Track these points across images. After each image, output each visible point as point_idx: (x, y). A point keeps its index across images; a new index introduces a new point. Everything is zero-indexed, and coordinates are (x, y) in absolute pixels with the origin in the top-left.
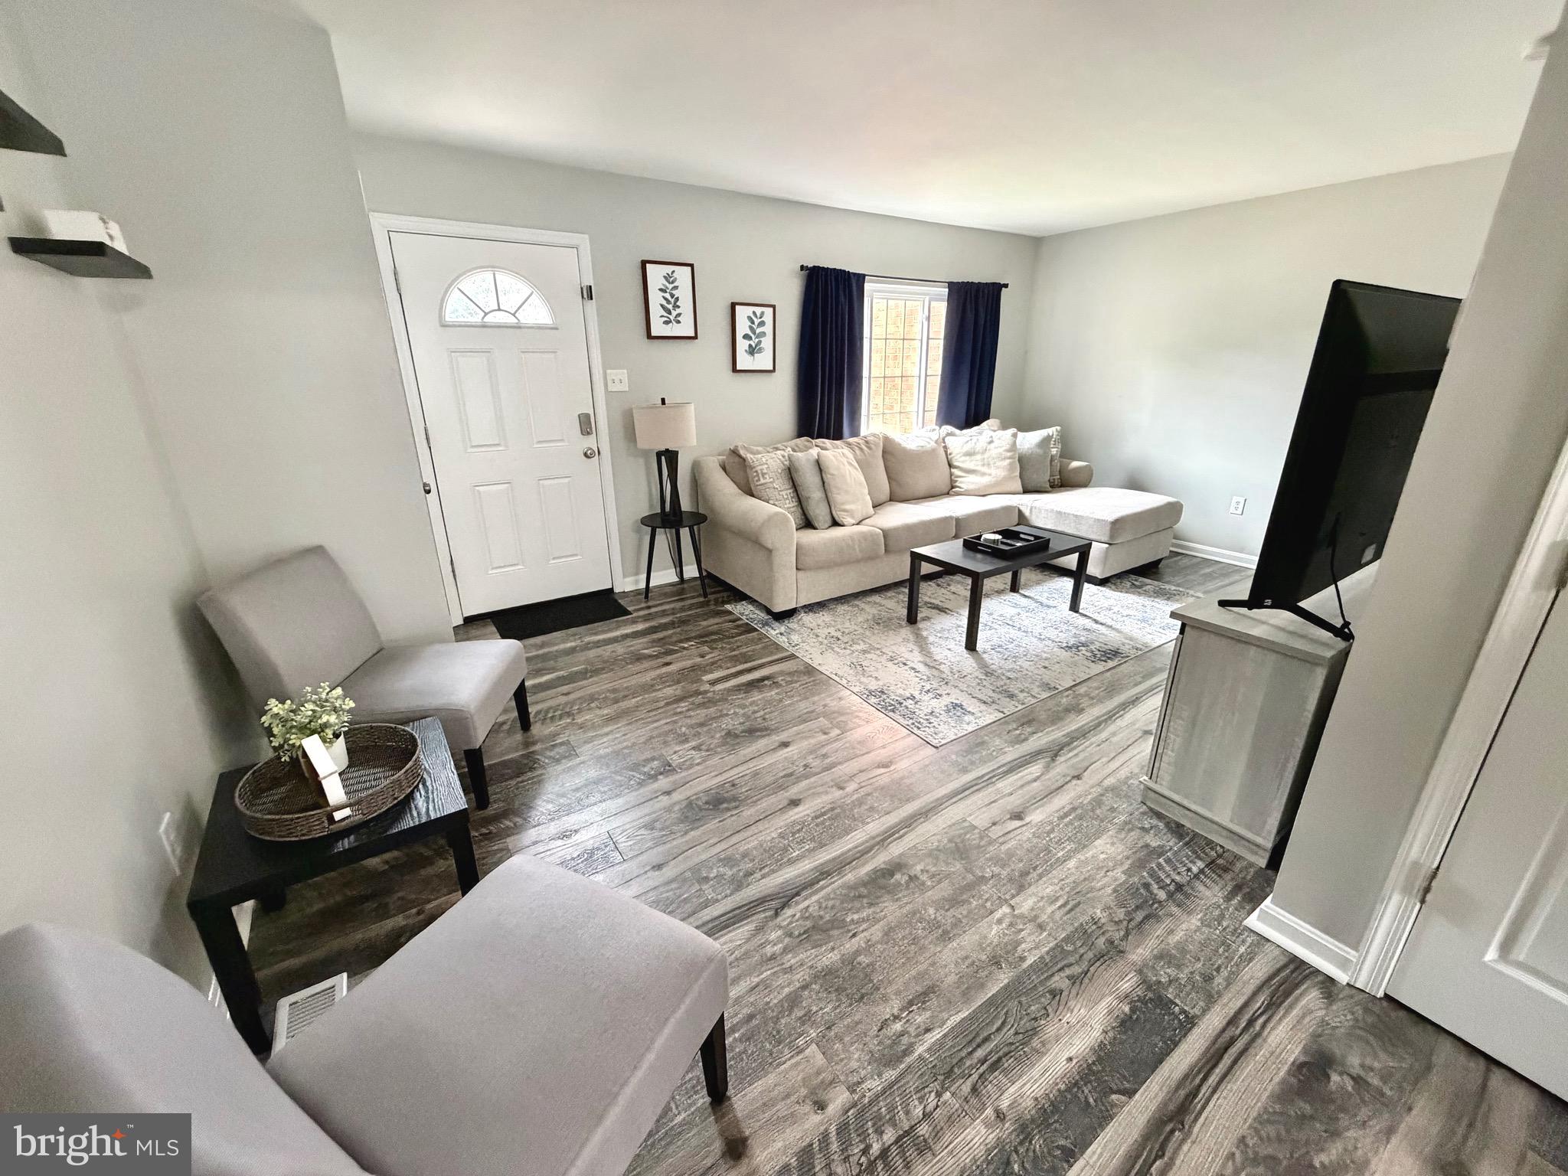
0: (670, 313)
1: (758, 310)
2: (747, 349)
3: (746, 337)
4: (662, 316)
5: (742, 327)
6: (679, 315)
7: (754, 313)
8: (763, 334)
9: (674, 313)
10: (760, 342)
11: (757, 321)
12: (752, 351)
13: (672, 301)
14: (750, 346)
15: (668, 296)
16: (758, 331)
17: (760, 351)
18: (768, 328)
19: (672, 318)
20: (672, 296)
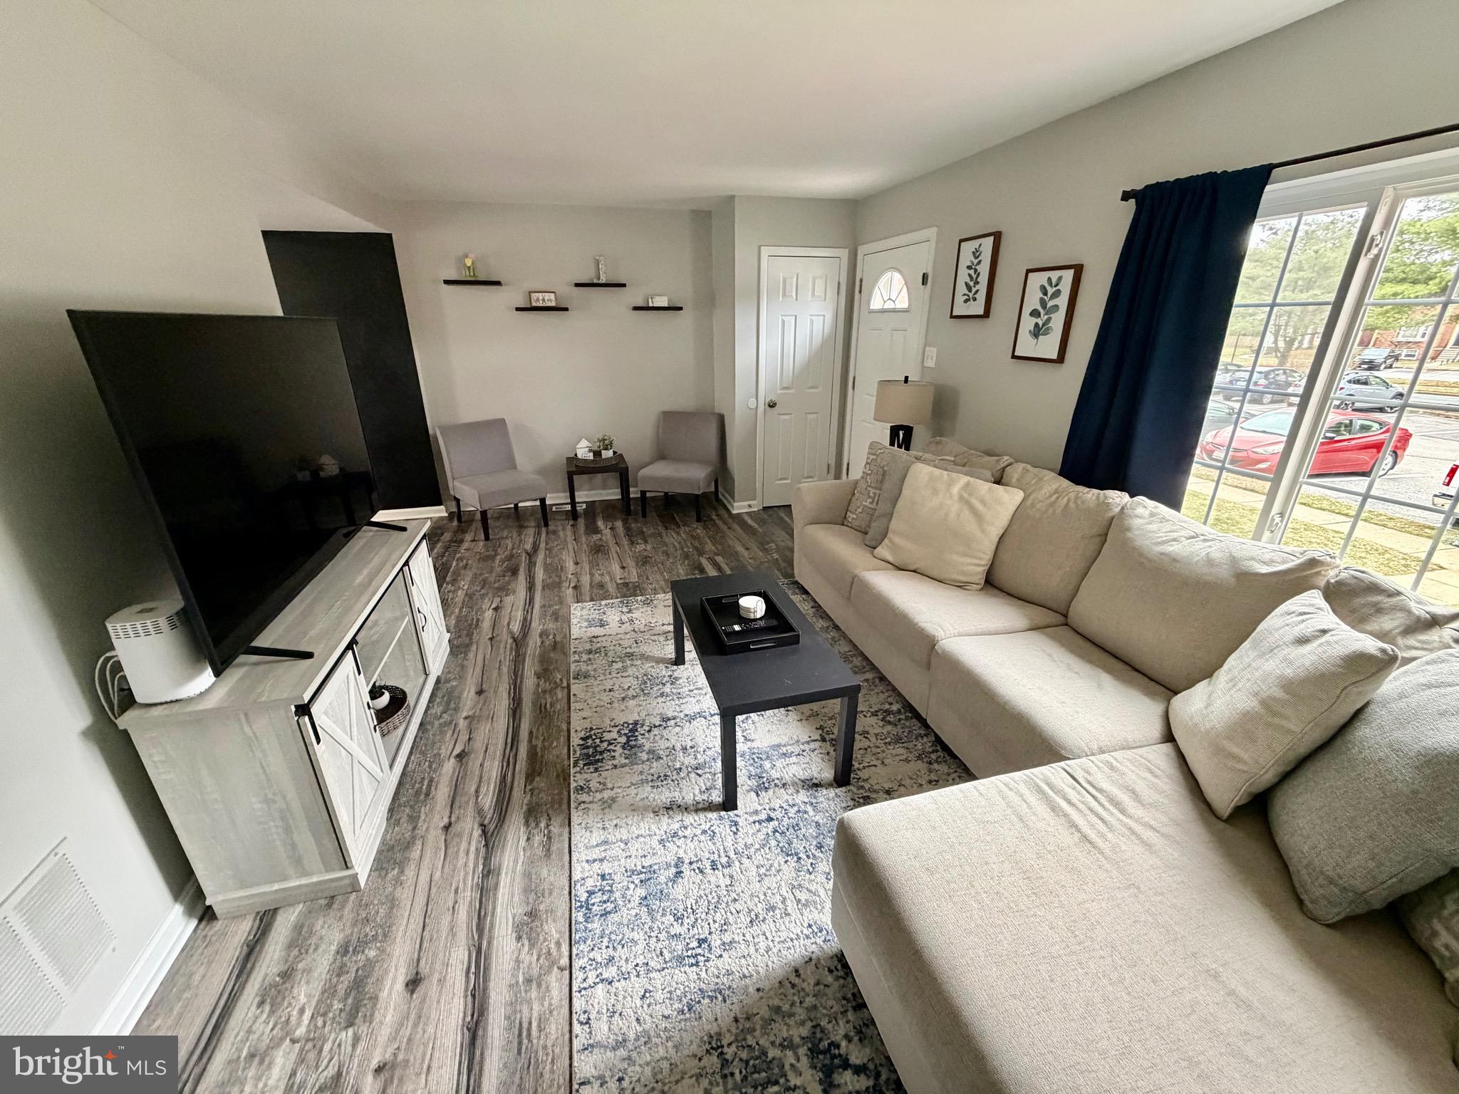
0: (970, 291)
1: (1054, 275)
2: (1032, 328)
3: (1035, 313)
4: (965, 295)
5: (1033, 301)
6: (977, 291)
7: (1049, 280)
8: (1056, 307)
9: (974, 290)
10: (1049, 320)
11: (1050, 291)
12: (1037, 332)
13: (974, 276)
14: (1037, 325)
15: (972, 272)
16: (1050, 304)
17: (1045, 334)
18: (1063, 301)
19: (971, 295)
20: (976, 270)
